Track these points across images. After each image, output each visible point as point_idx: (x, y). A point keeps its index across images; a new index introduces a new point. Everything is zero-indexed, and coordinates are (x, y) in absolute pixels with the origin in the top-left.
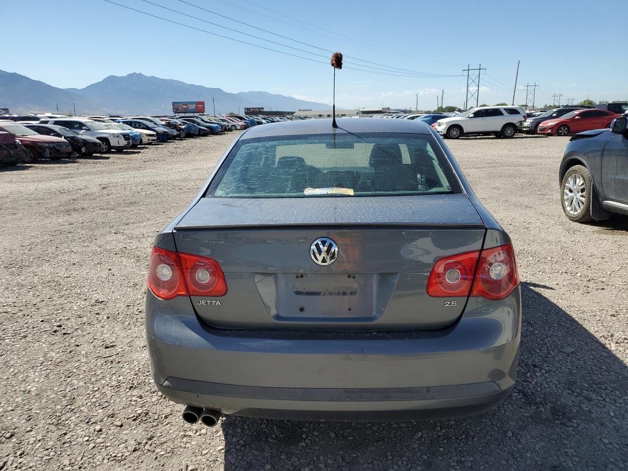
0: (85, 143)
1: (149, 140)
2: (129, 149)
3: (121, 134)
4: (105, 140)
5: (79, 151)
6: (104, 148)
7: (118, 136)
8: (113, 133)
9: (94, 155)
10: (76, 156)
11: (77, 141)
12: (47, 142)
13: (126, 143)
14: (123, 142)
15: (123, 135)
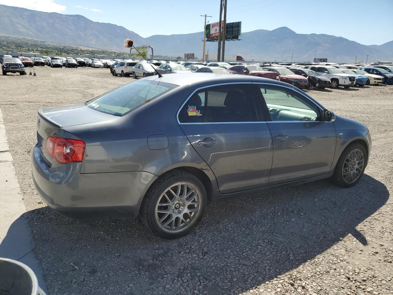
0: (320, 81)
1: (375, 82)
2: (353, 87)
3: (348, 77)
4: (335, 80)
5: (315, 85)
6: (335, 85)
7: (346, 78)
8: (343, 76)
9: (326, 88)
10: (312, 88)
11: (315, 80)
12: (294, 79)
13: (350, 83)
14: (348, 82)
15: (349, 78)
